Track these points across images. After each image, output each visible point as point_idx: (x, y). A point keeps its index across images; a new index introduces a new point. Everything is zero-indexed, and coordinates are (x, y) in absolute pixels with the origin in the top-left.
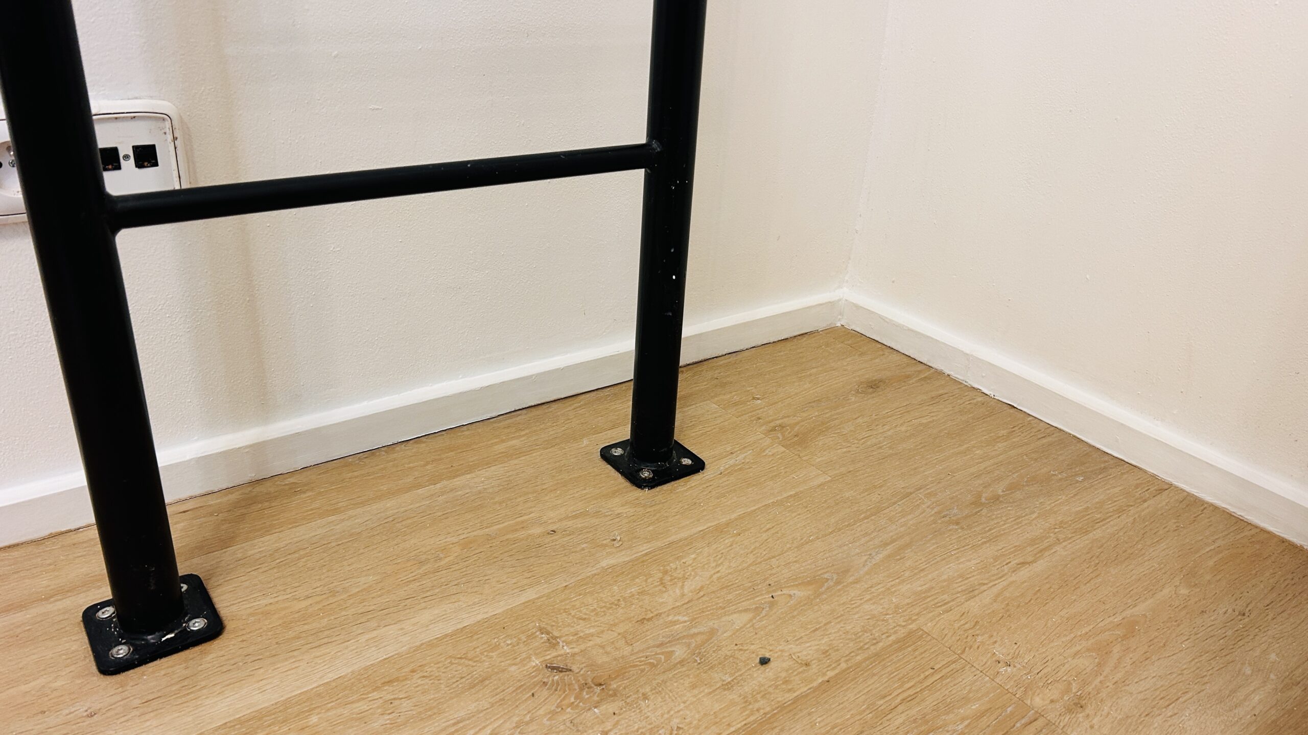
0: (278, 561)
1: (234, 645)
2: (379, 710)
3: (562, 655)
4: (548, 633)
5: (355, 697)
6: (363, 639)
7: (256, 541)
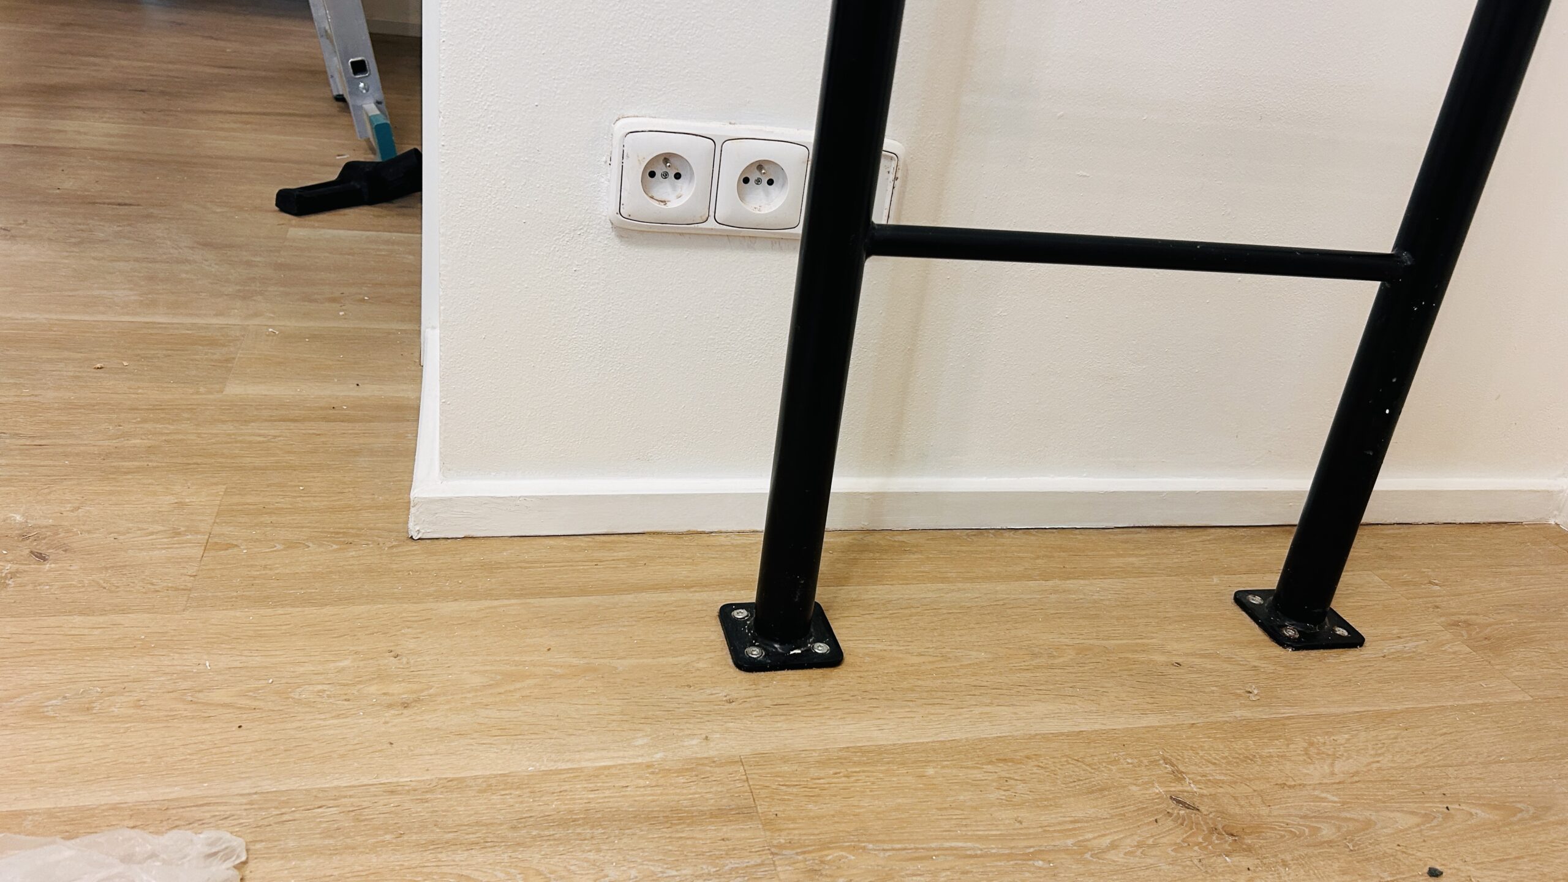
0: (891, 612)
1: (852, 678)
2: (995, 784)
3: (1188, 792)
4: (1172, 765)
5: (970, 764)
6: (977, 710)
7: (869, 587)
